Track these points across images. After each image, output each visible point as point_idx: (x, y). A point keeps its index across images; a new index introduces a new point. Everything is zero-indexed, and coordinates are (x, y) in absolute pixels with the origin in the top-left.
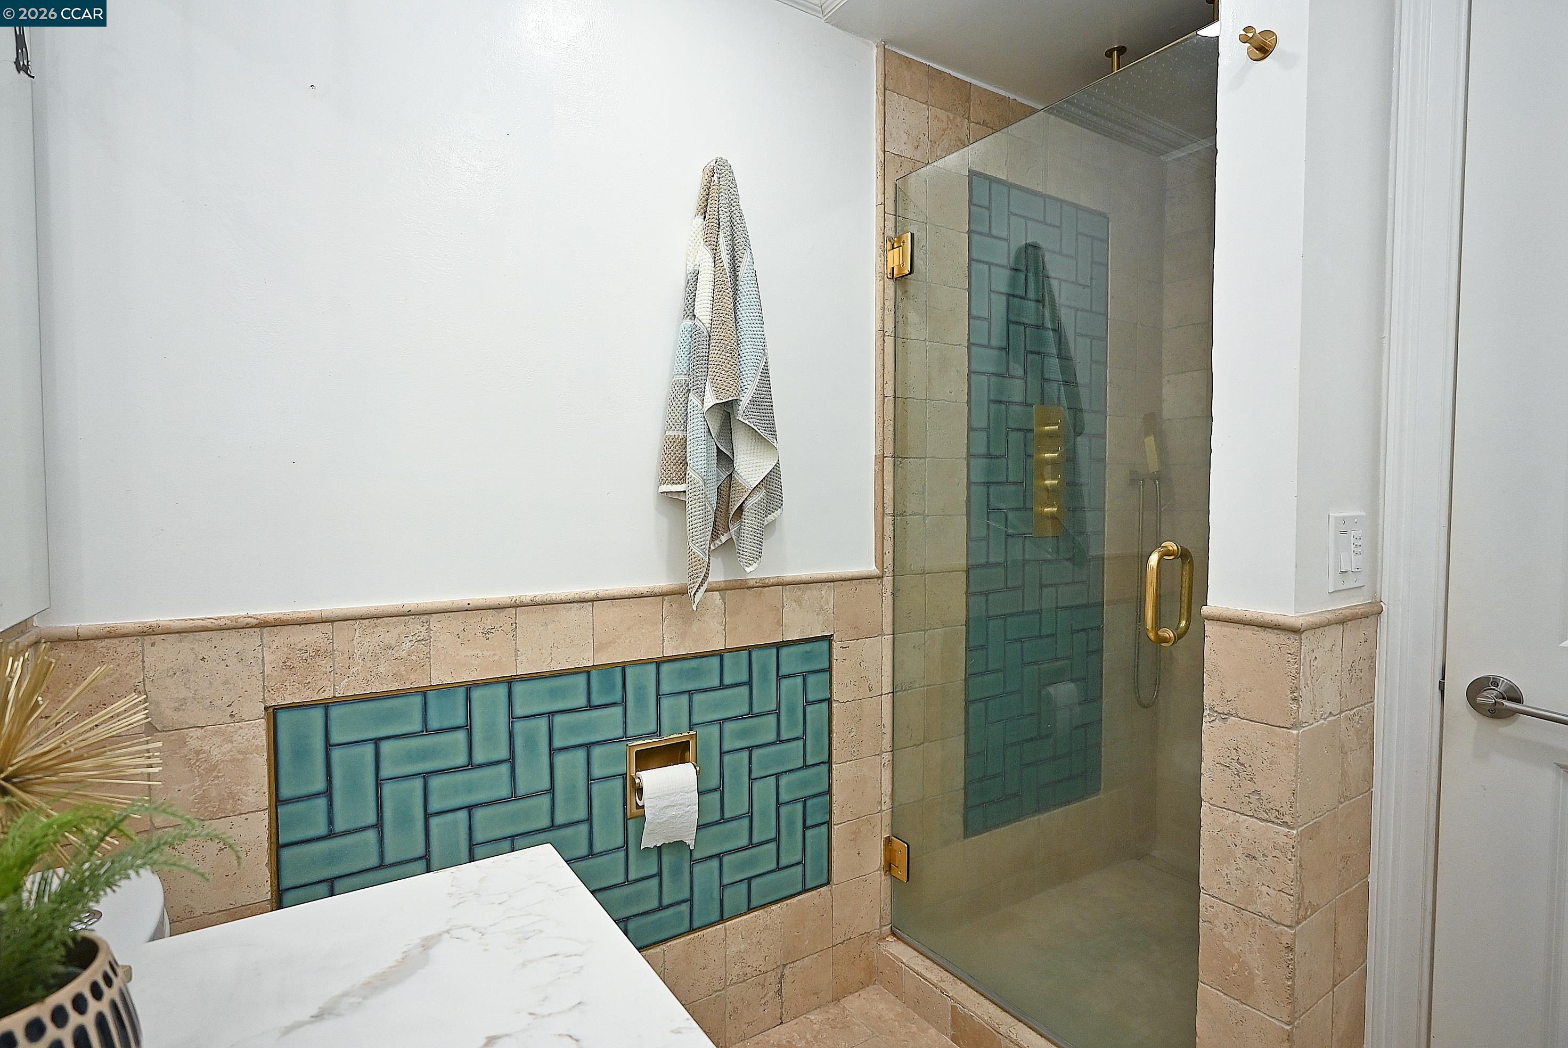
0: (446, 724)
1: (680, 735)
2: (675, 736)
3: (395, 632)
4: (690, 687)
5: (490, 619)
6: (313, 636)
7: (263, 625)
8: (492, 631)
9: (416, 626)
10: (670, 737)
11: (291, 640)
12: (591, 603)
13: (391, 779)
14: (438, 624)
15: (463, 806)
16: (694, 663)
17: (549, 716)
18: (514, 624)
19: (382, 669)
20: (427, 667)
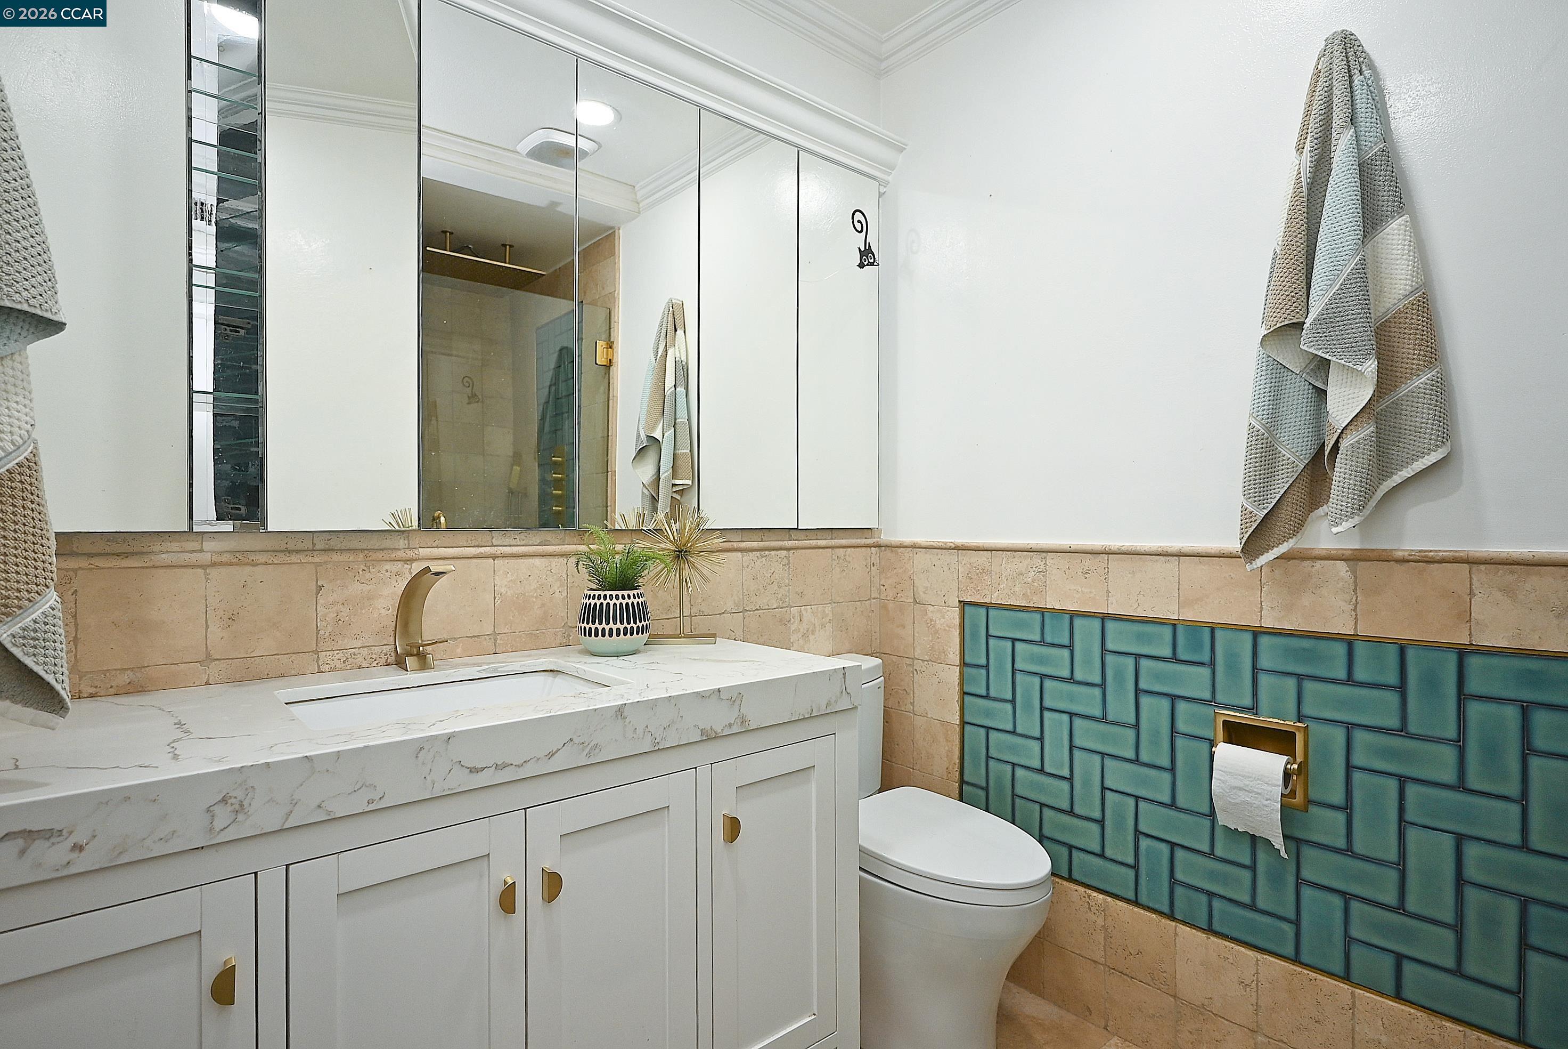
0: (1056, 641)
1: (1282, 722)
2: (1276, 721)
3: (1025, 562)
4: (1300, 670)
5: (1088, 562)
6: (981, 559)
7: (957, 548)
8: (1089, 572)
9: (1037, 560)
10: (1268, 720)
11: (972, 560)
12: (1177, 558)
13: (1021, 671)
14: (1052, 561)
15: (1066, 711)
16: (1306, 643)
17: (1136, 658)
18: (1107, 569)
19: (1017, 589)
20: (1044, 593)
